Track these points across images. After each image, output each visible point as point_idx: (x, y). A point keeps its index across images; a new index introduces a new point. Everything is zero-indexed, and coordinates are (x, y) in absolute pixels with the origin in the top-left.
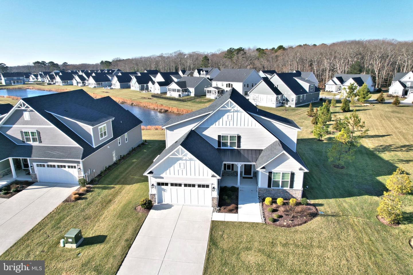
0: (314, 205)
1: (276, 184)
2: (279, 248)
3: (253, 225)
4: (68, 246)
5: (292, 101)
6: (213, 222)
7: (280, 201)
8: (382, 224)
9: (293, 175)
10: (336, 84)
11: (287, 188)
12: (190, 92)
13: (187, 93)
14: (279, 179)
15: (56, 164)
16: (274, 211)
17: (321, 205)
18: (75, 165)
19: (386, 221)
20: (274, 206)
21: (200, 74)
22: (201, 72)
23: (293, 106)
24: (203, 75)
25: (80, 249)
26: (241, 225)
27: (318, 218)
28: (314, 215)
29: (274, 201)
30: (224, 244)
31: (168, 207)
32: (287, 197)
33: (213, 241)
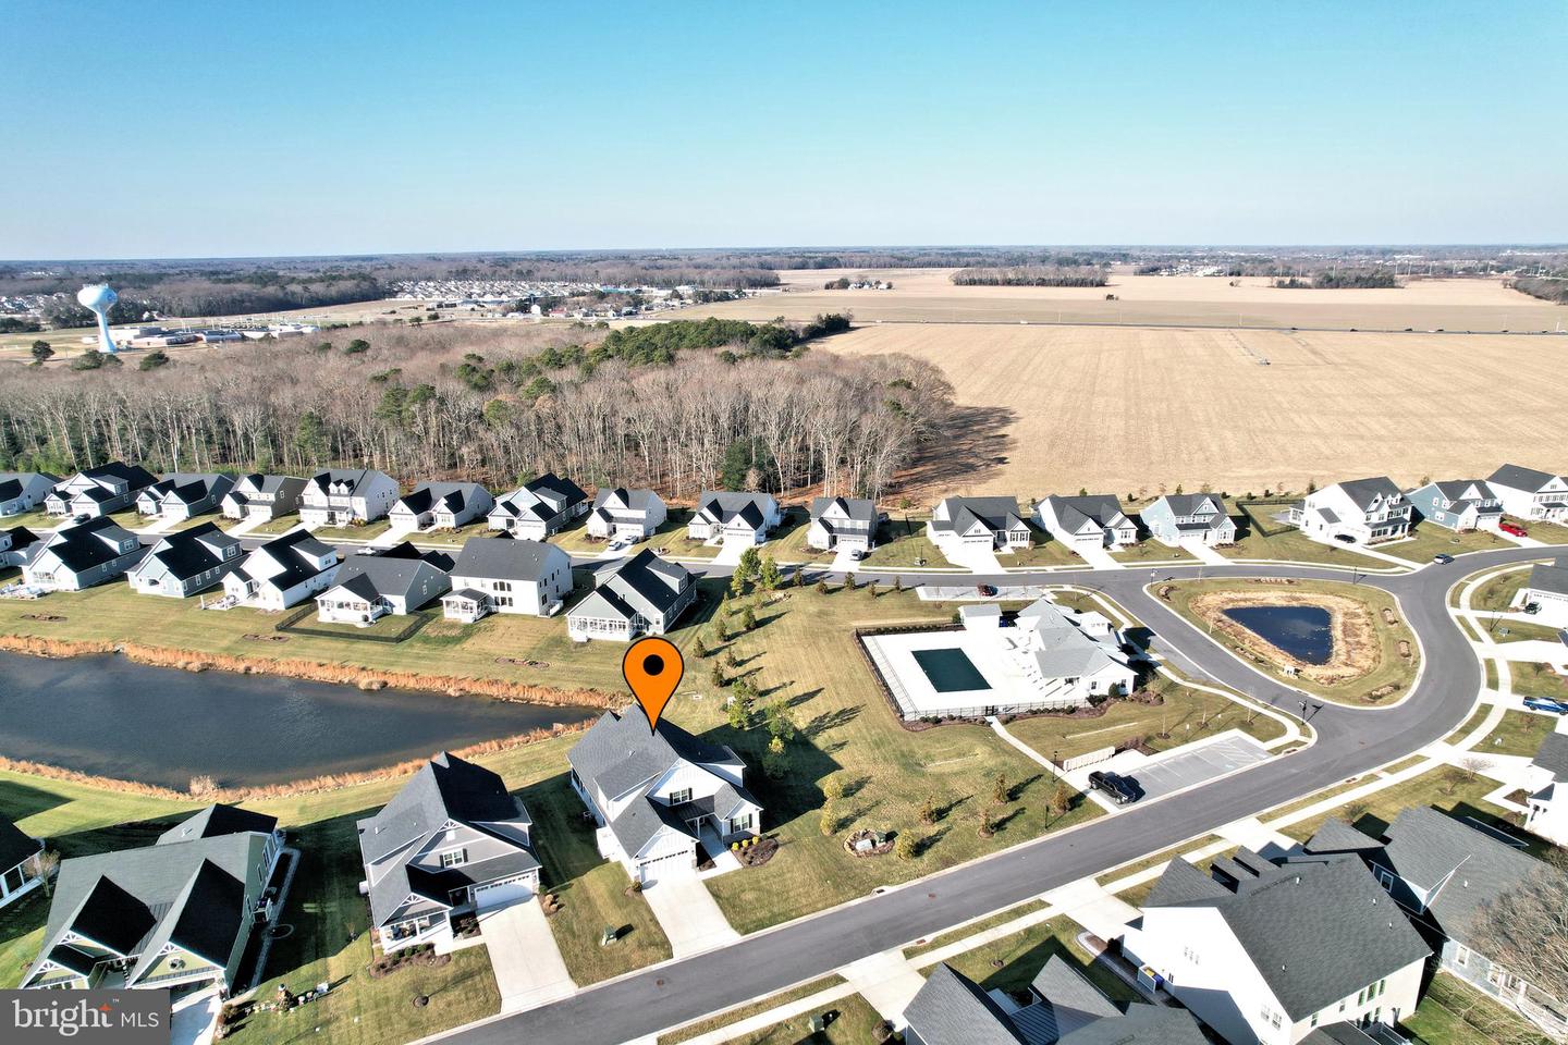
0: (772, 837)
1: (738, 828)
2: (764, 883)
3: (737, 873)
4: (611, 942)
5: (658, 623)
6: (704, 881)
7: (745, 843)
8: (826, 837)
9: (750, 816)
10: (709, 523)
11: (747, 829)
12: (392, 606)
13: (380, 608)
14: (739, 823)
15: (502, 881)
16: (745, 854)
17: (777, 835)
18: (530, 874)
19: (827, 832)
20: (742, 849)
21: (327, 492)
22: (332, 487)
23: (660, 632)
24: (339, 494)
25: (621, 941)
26: (727, 876)
27: (780, 849)
28: (776, 847)
29: (741, 846)
30: (725, 894)
31: (653, 883)
32: (750, 837)
33: (716, 896)
